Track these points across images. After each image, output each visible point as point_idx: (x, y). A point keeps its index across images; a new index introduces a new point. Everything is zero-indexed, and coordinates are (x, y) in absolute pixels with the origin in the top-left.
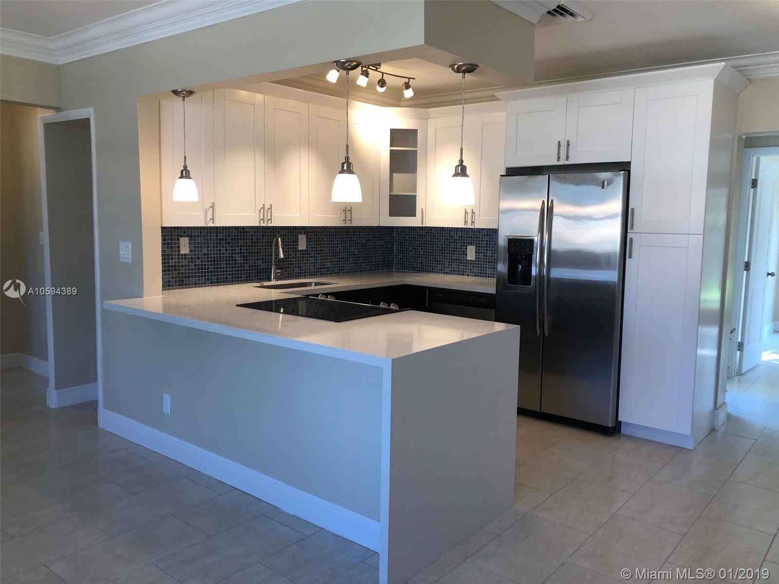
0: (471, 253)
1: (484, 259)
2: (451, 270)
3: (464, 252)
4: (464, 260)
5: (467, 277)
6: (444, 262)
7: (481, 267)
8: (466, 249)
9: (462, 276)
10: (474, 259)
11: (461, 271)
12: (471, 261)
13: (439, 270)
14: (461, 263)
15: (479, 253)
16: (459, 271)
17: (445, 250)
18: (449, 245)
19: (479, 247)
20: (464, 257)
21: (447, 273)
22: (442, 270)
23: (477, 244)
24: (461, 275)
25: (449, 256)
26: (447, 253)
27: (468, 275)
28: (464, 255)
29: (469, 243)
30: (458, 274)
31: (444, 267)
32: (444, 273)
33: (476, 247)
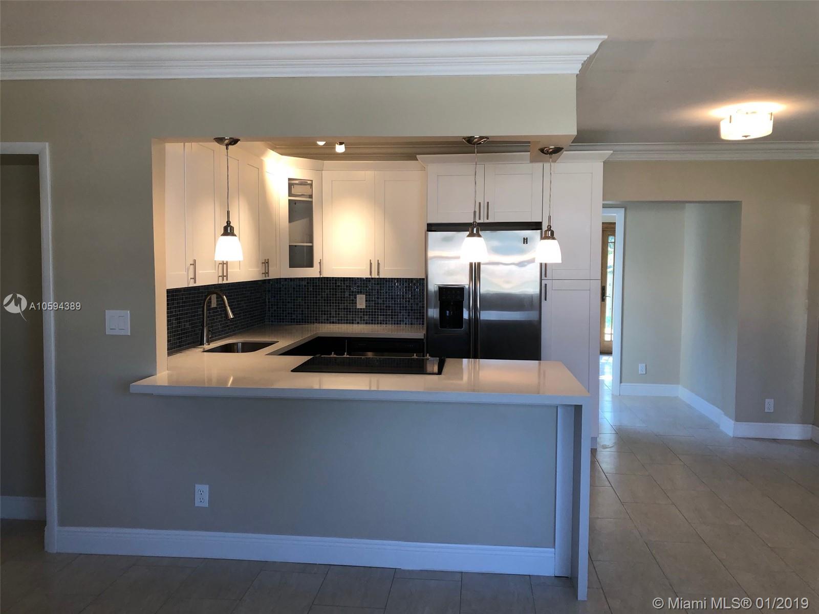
0: (361, 302)
1: (375, 306)
2: (338, 320)
3: (353, 300)
4: (353, 309)
5: (357, 325)
6: (330, 311)
7: (372, 315)
8: (356, 298)
9: (351, 325)
10: (365, 307)
11: (350, 320)
12: (361, 309)
13: (324, 320)
14: (350, 312)
15: (369, 301)
16: (347, 320)
17: (330, 300)
18: (336, 295)
19: (369, 295)
20: (353, 306)
21: (333, 323)
22: (327, 320)
23: (367, 292)
24: (350, 323)
25: (336, 306)
26: (333, 303)
27: (358, 323)
28: (352, 303)
29: (358, 292)
30: (347, 323)
31: (330, 317)
32: (330, 323)
33: (366, 295)
